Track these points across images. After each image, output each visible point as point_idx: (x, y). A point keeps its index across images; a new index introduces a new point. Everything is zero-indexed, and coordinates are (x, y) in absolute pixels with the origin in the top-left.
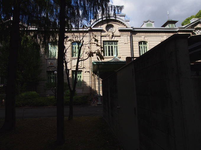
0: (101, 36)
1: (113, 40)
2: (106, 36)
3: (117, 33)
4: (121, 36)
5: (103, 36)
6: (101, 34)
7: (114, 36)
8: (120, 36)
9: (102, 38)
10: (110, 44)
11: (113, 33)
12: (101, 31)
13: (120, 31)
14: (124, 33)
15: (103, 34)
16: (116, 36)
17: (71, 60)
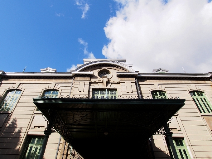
0: (91, 83)
1: (108, 87)
2: (97, 83)
3: (115, 79)
4: (121, 83)
5: (93, 83)
6: (90, 79)
7: (110, 83)
11: (108, 79)
12: (91, 76)
13: (119, 76)
14: (125, 79)
15: (93, 80)
16: (114, 82)
17: (33, 115)
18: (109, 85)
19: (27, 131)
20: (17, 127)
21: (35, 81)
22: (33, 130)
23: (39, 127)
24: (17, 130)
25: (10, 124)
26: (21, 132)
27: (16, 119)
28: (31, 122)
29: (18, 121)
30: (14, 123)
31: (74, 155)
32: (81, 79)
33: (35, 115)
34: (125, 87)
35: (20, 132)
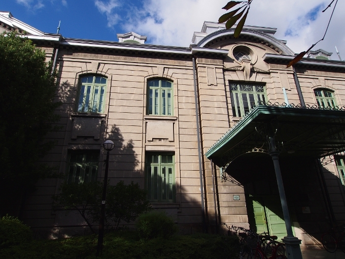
0: (225, 70)
1: (253, 79)
2: (235, 71)
3: (262, 66)
4: (271, 74)
5: (228, 70)
6: (223, 63)
7: (254, 72)
8: (269, 73)
9: (226, 73)
10: (245, 90)
11: (251, 64)
12: (224, 58)
13: (268, 61)
14: (277, 67)
15: (228, 65)
16: (261, 71)
17: (145, 121)
18: (254, 75)
19: (144, 146)
20: (124, 139)
21: (125, 59)
22: (152, 143)
23: (160, 139)
24: (125, 143)
25: (110, 133)
26: (133, 147)
27: (117, 127)
28: (144, 132)
29: (122, 130)
30: (116, 133)
31: (225, 177)
32: (208, 62)
33: (148, 121)
34: (279, 80)
35: (130, 146)
